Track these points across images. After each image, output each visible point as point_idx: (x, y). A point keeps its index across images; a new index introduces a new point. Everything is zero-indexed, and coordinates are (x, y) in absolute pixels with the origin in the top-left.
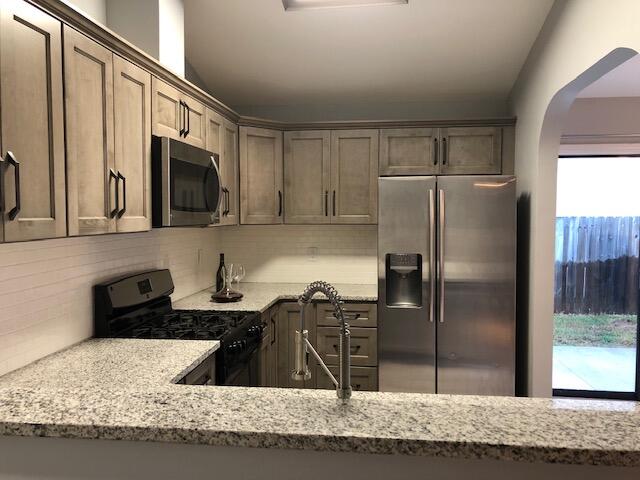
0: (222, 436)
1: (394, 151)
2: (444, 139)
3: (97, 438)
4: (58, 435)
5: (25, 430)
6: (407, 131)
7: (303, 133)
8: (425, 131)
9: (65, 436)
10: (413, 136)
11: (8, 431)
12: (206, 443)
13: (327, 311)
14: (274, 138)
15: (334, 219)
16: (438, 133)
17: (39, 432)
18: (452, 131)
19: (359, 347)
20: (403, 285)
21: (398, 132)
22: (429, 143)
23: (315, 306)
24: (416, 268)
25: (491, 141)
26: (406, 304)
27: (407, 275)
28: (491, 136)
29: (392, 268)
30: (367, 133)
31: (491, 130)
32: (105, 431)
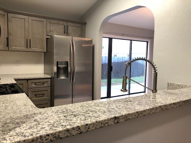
0: (171, 105)
1: (51, 27)
2: (67, 26)
3: (138, 117)
4: (124, 120)
5: (110, 123)
6: (56, 22)
7: (17, 15)
8: (62, 22)
9: (126, 120)
10: (58, 23)
11: (102, 125)
12: (167, 109)
13: (32, 83)
14: (4, 15)
15: (30, 50)
16: (65, 24)
17: (116, 121)
18: (69, 24)
19: (44, 94)
20: (62, 71)
21: (53, 21)
22: (62, 26)
23: (27, 81)
24: (66, 66)
25: (80, 29)
26: (63, 78)
27: (63, 68)
28: (80, 27)
29: (59, 66)
30: (42, 19)
31: (80, 25)
32: (140, 113)
